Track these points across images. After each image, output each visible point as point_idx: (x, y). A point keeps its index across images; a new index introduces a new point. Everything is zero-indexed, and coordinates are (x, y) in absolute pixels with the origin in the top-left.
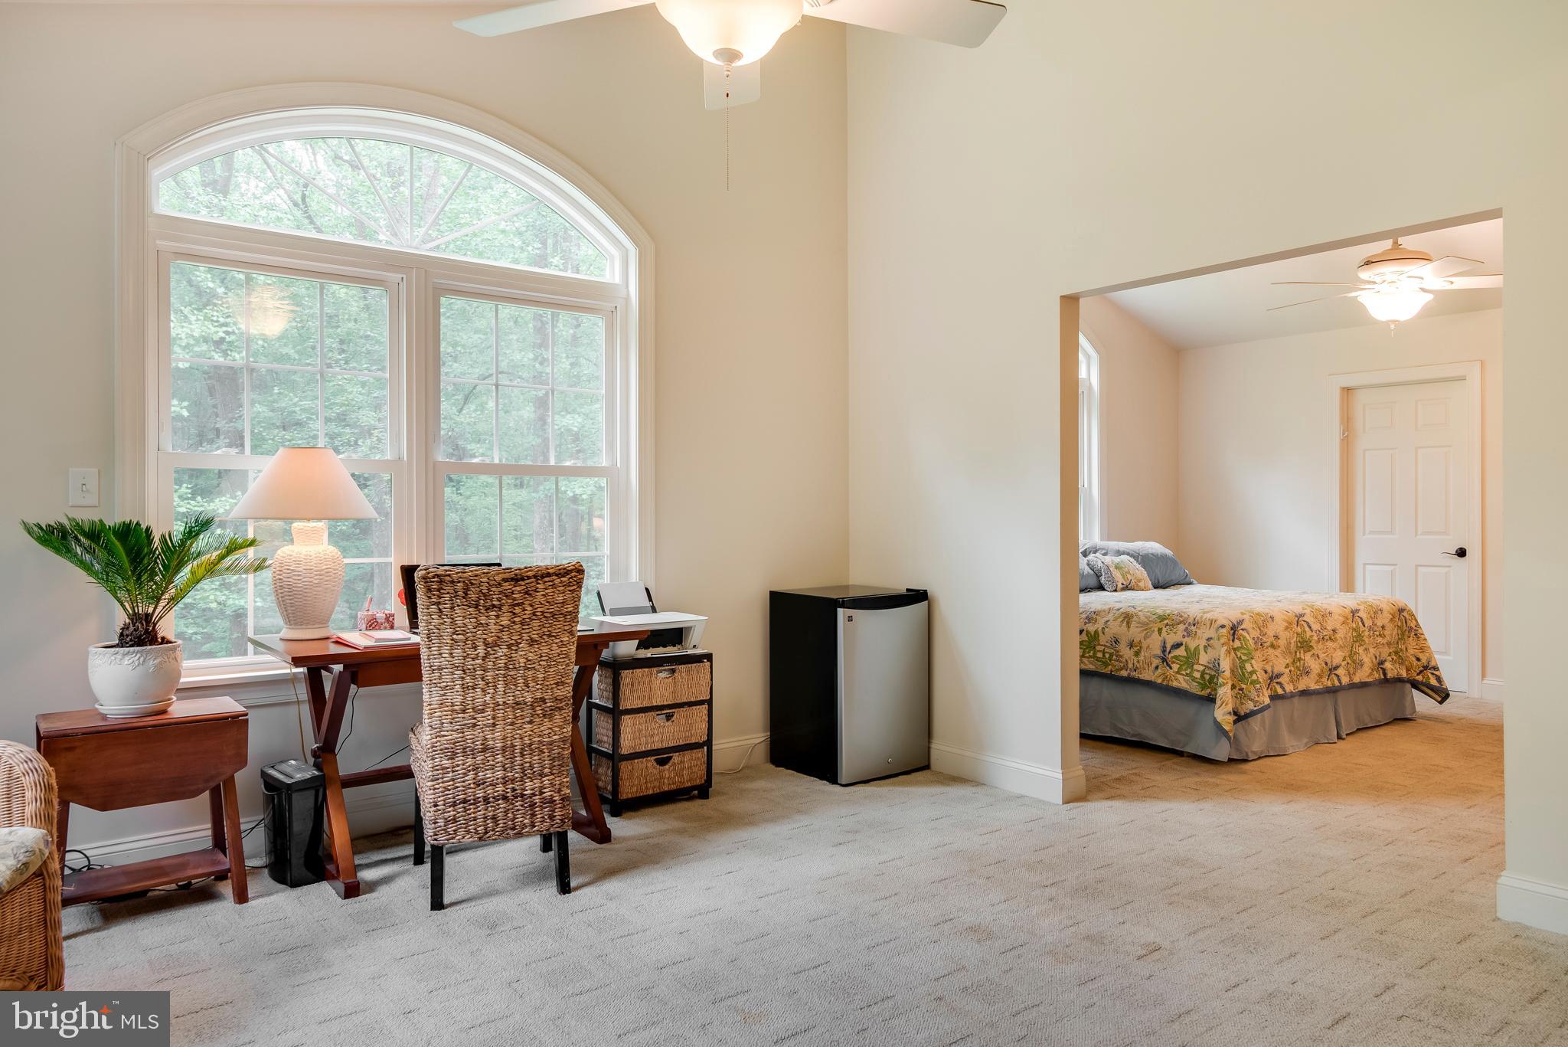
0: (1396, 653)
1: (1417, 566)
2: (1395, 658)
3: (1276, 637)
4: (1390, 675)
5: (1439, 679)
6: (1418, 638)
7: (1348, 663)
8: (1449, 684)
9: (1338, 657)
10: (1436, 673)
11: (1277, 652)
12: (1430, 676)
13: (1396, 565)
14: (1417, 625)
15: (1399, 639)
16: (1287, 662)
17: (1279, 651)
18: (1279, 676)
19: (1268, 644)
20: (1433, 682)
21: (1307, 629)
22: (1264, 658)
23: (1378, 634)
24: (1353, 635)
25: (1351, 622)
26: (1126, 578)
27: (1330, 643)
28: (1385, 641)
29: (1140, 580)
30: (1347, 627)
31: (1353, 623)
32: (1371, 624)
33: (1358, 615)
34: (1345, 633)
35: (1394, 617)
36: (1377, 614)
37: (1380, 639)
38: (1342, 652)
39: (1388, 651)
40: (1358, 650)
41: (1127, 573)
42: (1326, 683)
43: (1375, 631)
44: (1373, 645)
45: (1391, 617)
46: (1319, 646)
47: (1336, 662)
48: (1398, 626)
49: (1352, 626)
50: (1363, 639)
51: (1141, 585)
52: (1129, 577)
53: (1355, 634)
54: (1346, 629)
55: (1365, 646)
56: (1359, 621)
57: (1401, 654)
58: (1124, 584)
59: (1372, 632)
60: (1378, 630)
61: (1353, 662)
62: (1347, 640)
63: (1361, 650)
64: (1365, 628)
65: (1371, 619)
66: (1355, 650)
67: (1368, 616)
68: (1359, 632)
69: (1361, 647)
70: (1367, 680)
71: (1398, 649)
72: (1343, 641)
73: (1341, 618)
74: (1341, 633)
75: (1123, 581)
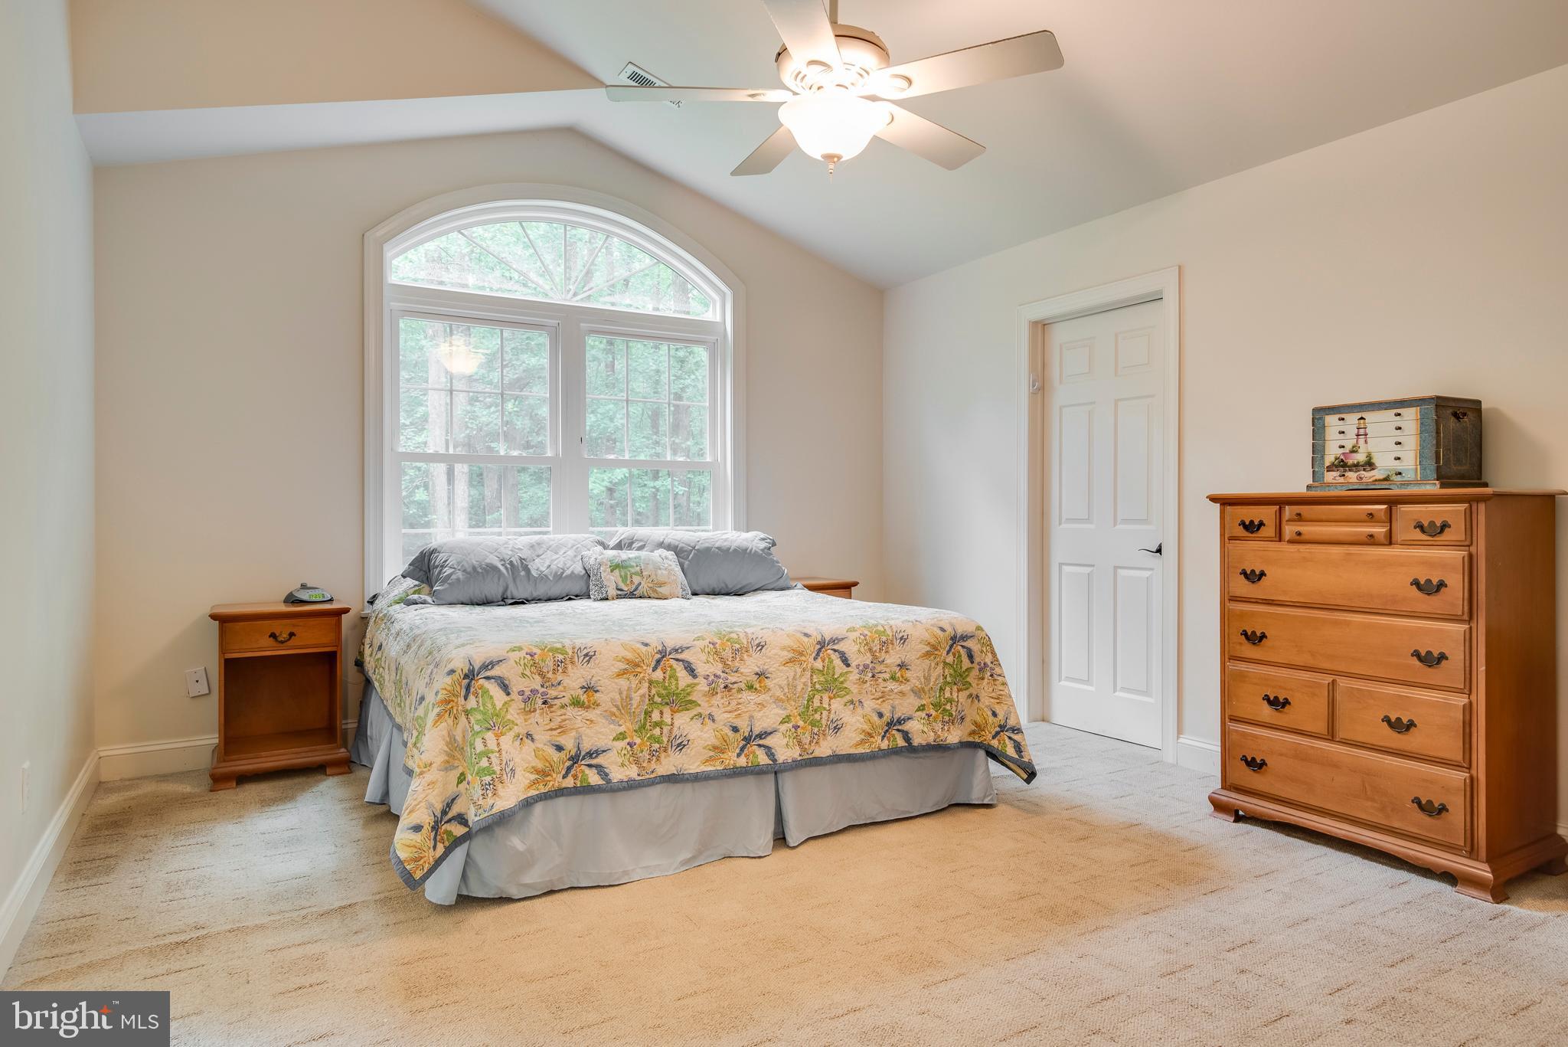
0: (936, 706)
1: (1116, 568)
2: (934, 713)
3: (587, 689)
4: (915, 743)
5: (1018, 748)
6: (995, 680)
7: (796, 727)
8: (1035, 755)
9: (768, 717)
10: (1015, 737)
11: (593, 714)
12: (1007, 741)
13: (1093, 566)
14: (995, 660)
15: (946, 683)
16: (622, 730)
17: (597, 711)
18: (593, 754)
20: (1011, 751)
21: (681, 674)
23: (887, 676)
24: (815, 680)
25: (815, 659)
26: (628, 582)
27: (747, 696)
28: (906, 688)
29: (661, 585)
30: (805, 666)
31: (819, 660)
32: (868, 662)
33: (835, 647)
34: (798, 676)
35: (937, 650)
36: (891, 646)
37: (892, 685)
38: (785, 708)
39: (918, 703)
40: (830, 705)
41: (636, 574)
42: (735, 759)
43: (880, 672)
44: (874, 694)
45: (928, 649)
46: (717, 700)
47: (765, 725)
48: (945, 663)
49: (819, 665)
50: (845, 685)
51: (662, 590)
52: (636, 579)
53: (822, 679)
54: (799, 670)
55: (848, 698)
56: (835, 657)
57: (948, 707)
58: (622, 590)
59: (870, 675)
60: (888, 670)
61: (813, 724)
62: (799, 688)
63: (837, 705)
64: (850, 669)
65: (868, 654)
66: (819, 704)
67: (862, 650)
68: (833, 675)
69: (838, 699)
70: (853, 751)
71: (943, 700)
72: (786, 690)
73: (785, 653)
74: (780, 678)
75: (622, 586)
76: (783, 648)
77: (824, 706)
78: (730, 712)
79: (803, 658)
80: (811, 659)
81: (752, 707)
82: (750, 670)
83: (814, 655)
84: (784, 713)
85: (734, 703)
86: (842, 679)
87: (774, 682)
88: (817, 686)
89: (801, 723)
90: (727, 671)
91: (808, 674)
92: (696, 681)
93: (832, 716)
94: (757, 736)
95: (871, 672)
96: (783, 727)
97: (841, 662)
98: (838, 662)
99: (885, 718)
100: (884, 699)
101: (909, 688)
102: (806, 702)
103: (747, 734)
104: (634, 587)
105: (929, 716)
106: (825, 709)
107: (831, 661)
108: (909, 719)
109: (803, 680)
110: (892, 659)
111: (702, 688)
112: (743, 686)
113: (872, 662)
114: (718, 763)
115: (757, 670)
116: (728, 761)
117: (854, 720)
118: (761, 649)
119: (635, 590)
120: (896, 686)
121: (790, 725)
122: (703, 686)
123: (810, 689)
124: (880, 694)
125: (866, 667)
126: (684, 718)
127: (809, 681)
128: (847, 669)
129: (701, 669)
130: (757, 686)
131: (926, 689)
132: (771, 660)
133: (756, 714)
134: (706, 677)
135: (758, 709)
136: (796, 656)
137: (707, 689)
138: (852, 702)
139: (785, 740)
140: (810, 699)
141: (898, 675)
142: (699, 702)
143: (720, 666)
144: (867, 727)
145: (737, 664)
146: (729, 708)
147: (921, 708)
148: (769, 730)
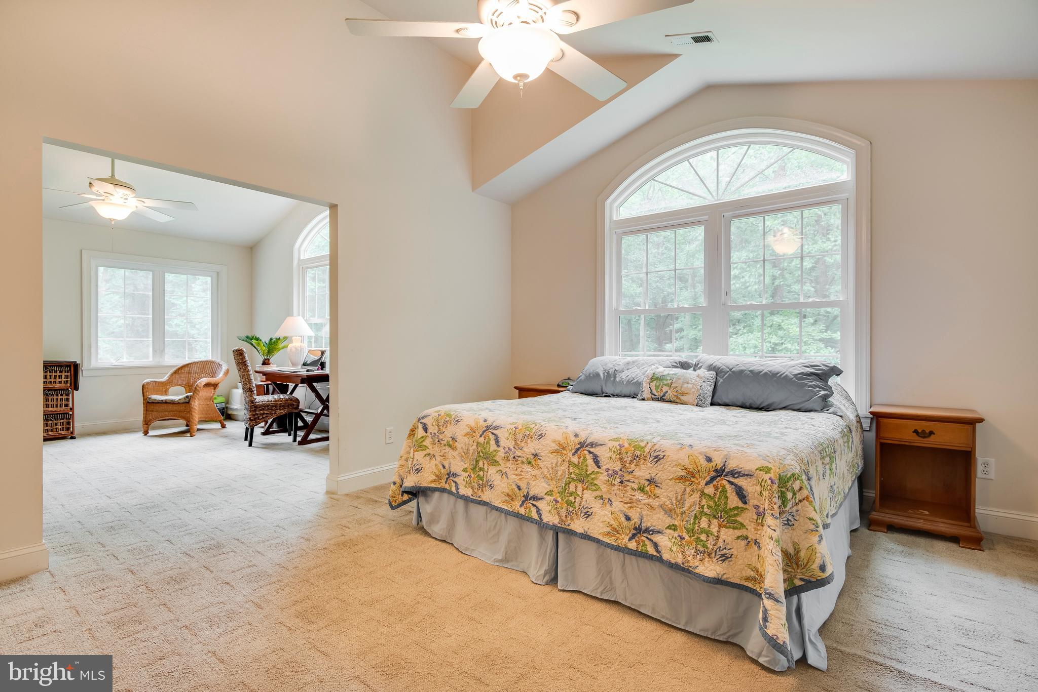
0: (691, 532)
2: (686, 537)
3: (453, 439)
4: (665, 557)
7: (557, 501)
9: (539, 487)
11: (455, 453)
15: (702, 513)
16: (466, 466)
17: (457, 452)
18: (455, 475)
19: (445, 442)
21: (493, 442)
22: (441, 454)
23: (636, 486)
24: (571, 471)
25: (574, 454)
26: (659, 390)
27: (527, 468)
28: (655, 503)
29: (684, 394)
30: (564, 458)
31: (576, 456)
32: (617, 469)
33: (592, 450)
34: (559, 464)
35: (694, 477)
36: (642, 461)
37: (639, 496)
38: (549, 485)
39: (668, 521)
40: (583, 494)
41: (667, 385)
42: (519, 507)
43: (628, 481)
44: (621, 498)
45: (684, 473)
46: (509, 464)
47: (536, 492)
48: (703, 494)
49: (575, 460)
50: (595, 482)
51: (683, 398)
52: (665, 389)
53: (577, 471)
54: (560, 460)
55: (598, 493)
56: (589, 457)
57: (703, 537)
58: (655, 395)
59: (619, 480)
60: (636, 481)
61: (569, 503)
62: (559, 473)
63: (588, 496)
64: (600, 470)
65: (618, 463)
66: (574, 490)
67: (614, 457)
68: (587, 471)
69: (590, 491)
70: (600, 538)
71: (696, 528)
72: (551, 472)
73: (554, 445)
74: (548, 461)
75: (654, 392)
76: (554, 441)
77: (578, 493)
78: (516, 475)
79: (564, 452)
80: (570, 454)
81: (529, 476)
82: (529, 451)
83: (573, 451)
84: (549, 488)
85: (519, 470)
86: (593, 476)
87: (544, 463)
88: (573, 476)
89: (559, 499)
90: (516, 447)
91: (566, 464)
92: (498, 449)
93: (583, 503)
94: (531, 497)
95: (620, 477)
96: (548, 498)
97: (593, 463)
98: (590, 462)
99: (633, 522)
100: (633, 505)
101: (657, 504)
102: (564, 485)
103: (525, 493)
104: (662, 394)
105: (682, 538)
106: (578, 495)
107: (585, 459)
108: (659, 532)
109: (563, 468)
110: (643, 472)
111: (501, 455)
112: (524, 460)
113: (621, 470)
114: (509, 506)
115: (533, 451)
116: (514, 507)
117: (602, 513)
118: (540, 438)
119: (663, 396)
120: (644, 498)
121: (552, 498)
122: (501, 454)
123: (567, 476)
124: (628, 500)
125: (616, 472)
126: (493, 470)
127: (567, 470)
128: (597, 470)
129: (502, 442)
130: (533, 463)
131: (679, 511)
132: (544, 447)
133: (531, 482)
134: (504, 448)
135: (533, 479)
136: (561, 448)
137: (503, 455)
138: (601, 497)
139: (549, 508)
140: (568, 484)
141: (647, 489)
142: (500, 463)
143: (514, 443)
144: (615, 524)
145: (523, 445)
146: (516, 472)
147: (673, 527)
148: (539, 496)
